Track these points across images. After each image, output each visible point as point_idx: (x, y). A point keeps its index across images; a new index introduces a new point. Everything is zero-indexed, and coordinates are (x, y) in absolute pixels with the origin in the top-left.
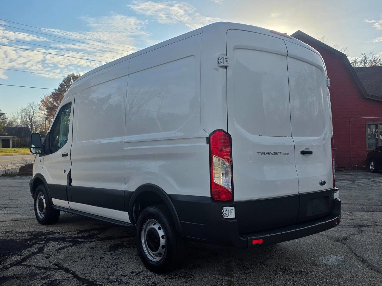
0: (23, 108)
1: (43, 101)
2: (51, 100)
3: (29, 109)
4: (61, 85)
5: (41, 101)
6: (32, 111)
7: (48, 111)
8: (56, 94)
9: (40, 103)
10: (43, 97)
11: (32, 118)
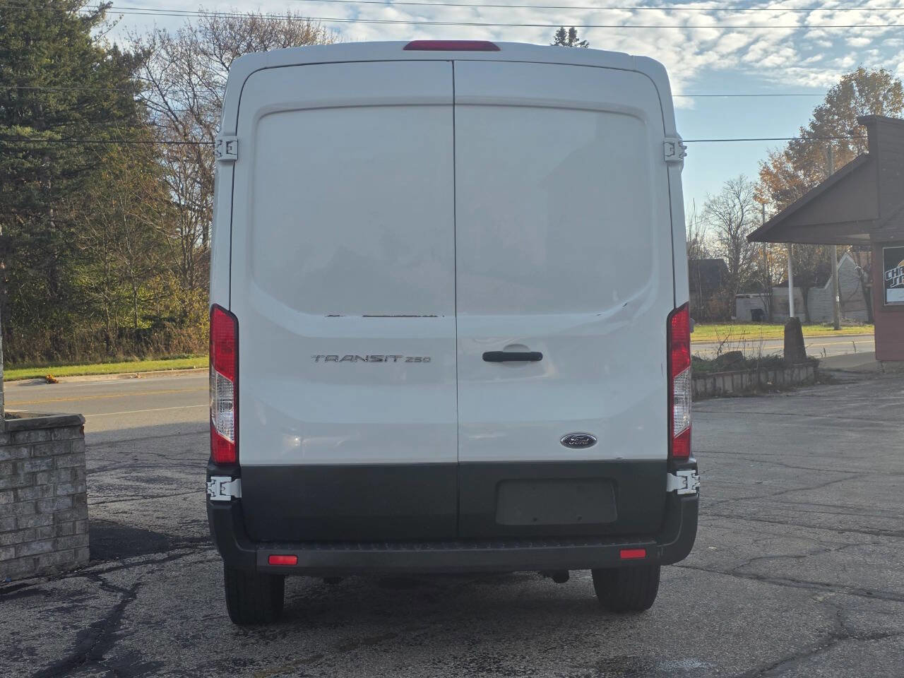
0: (712, 198)
1: (766, 173)
2: (790, 167)
3: (730, 202)
4: (819, 114)
5: (761, 174)
6: (738, 207)
7: (780, 203)
8: (803, 148)
9: (757, 178)
10: (766, 158)
11: (738, 227)
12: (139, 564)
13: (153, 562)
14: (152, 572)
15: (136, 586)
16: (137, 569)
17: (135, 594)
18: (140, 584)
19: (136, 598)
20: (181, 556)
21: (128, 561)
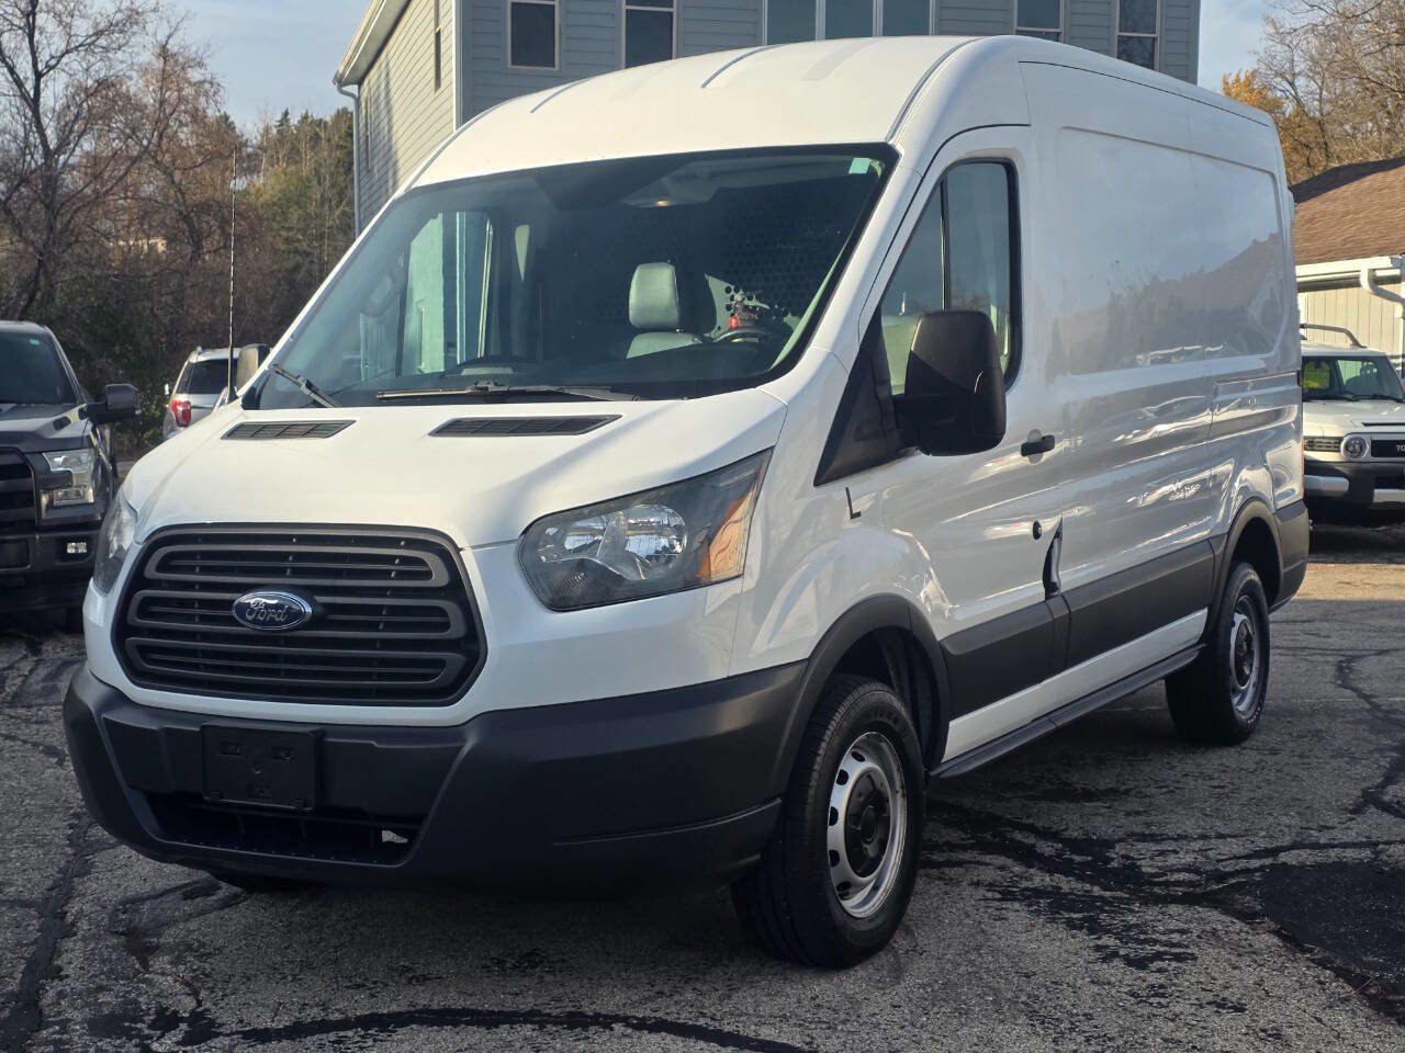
12: (1345, 846)
13: (1316, 846)
14: (1322, 828)
15: (1357, 810)
16: (1350, 836)
17: (1363, 796)
18: (1351, 812)
19: (1363, 790)
20: (1248, 857)
21: (1366, 854)
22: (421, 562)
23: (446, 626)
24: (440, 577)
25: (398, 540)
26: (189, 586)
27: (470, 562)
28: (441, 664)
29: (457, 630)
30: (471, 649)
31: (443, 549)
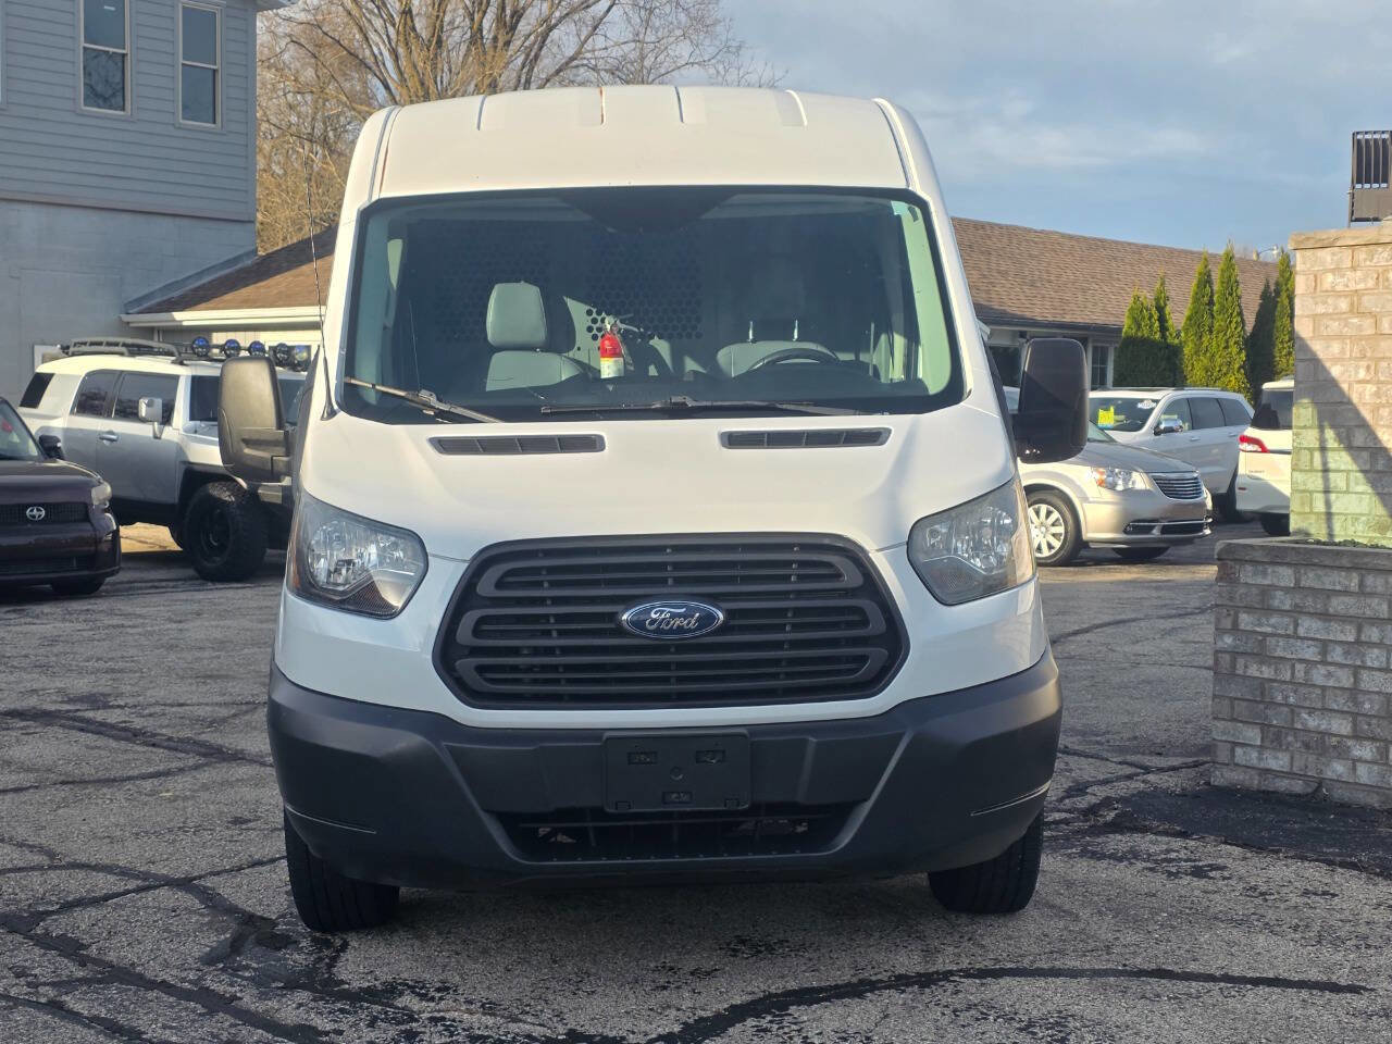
22: (829, 565)
23: (865, 622)
24: (852, 578)
25: (793, 545)
26: (541, 601)
27: (882, 563)
28: (863, 659)
29: (877, 625)
30: (894, 643)
31: (852, 553)
